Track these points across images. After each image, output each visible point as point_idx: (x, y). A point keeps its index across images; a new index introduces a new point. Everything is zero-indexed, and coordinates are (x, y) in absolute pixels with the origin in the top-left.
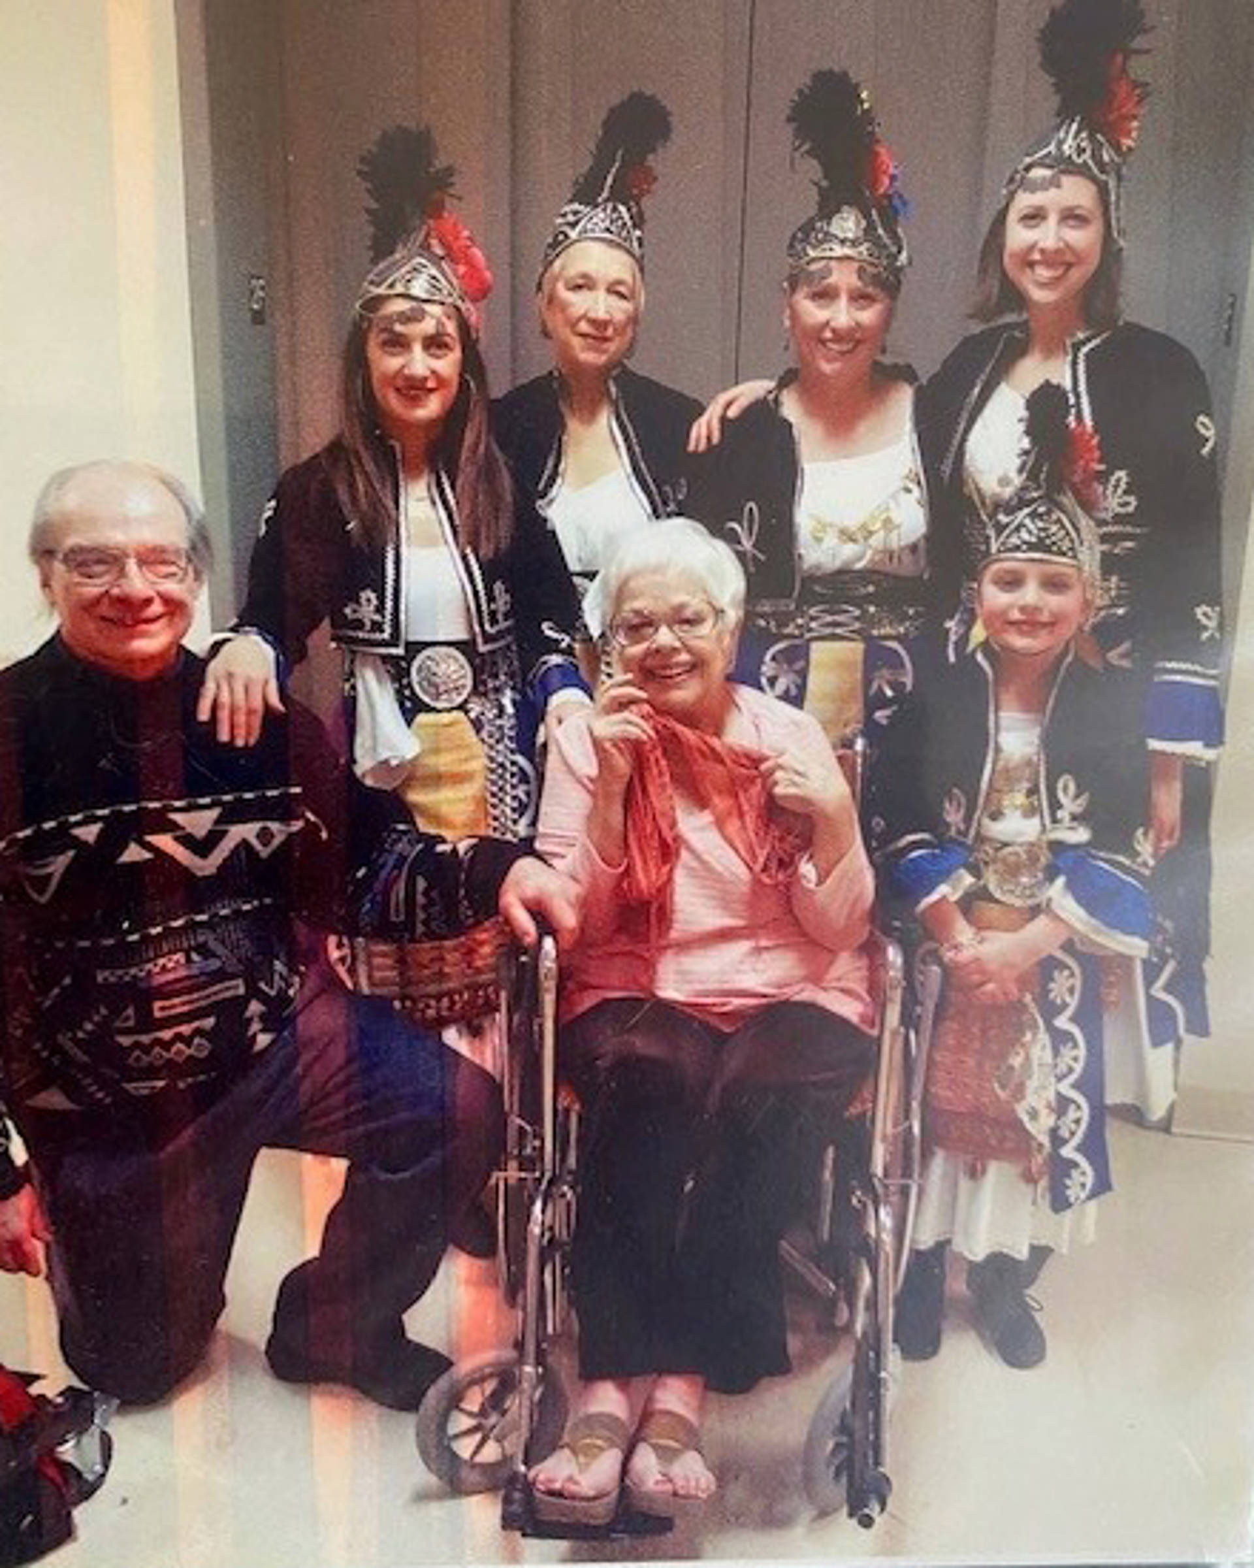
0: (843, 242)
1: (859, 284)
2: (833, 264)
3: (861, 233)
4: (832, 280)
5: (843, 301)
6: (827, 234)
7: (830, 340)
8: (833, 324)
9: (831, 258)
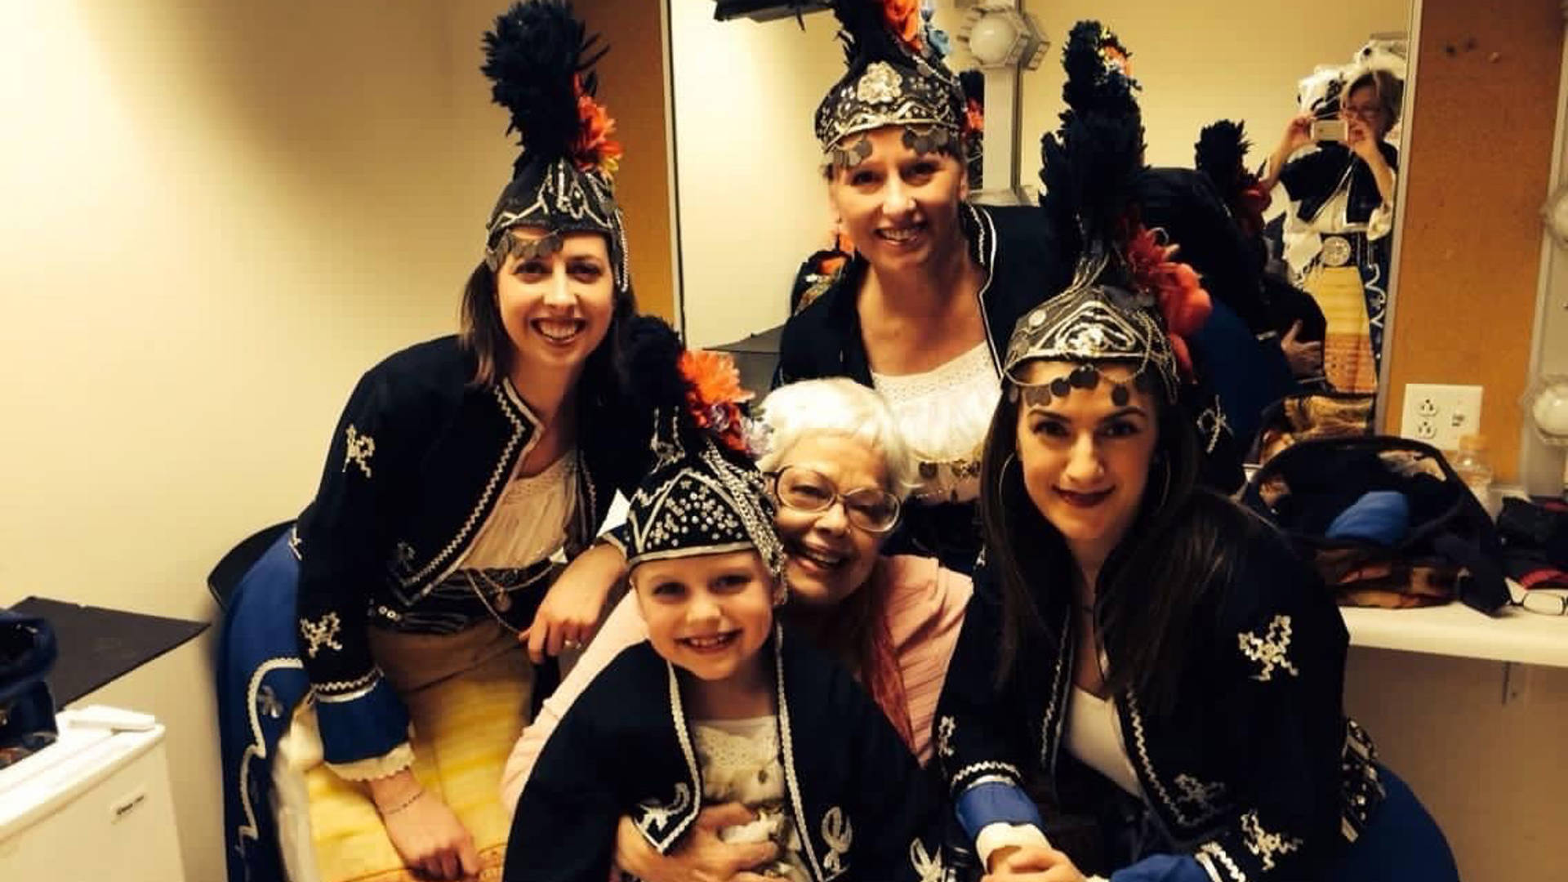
0: (876, 108)
1: (911, 153)
2: (870, 139)
3: (898, 92)
4: (874, 157)
5: (894, 180)
6: (855, 101)
7: (889, 229)
8: (886, 210)
9: (866, 131)
